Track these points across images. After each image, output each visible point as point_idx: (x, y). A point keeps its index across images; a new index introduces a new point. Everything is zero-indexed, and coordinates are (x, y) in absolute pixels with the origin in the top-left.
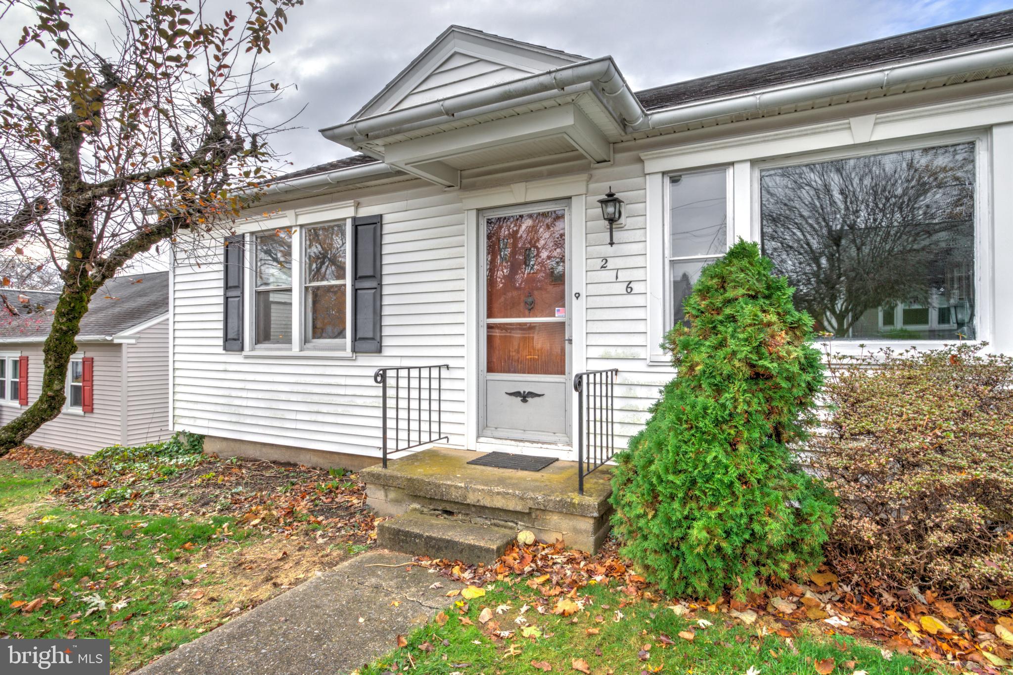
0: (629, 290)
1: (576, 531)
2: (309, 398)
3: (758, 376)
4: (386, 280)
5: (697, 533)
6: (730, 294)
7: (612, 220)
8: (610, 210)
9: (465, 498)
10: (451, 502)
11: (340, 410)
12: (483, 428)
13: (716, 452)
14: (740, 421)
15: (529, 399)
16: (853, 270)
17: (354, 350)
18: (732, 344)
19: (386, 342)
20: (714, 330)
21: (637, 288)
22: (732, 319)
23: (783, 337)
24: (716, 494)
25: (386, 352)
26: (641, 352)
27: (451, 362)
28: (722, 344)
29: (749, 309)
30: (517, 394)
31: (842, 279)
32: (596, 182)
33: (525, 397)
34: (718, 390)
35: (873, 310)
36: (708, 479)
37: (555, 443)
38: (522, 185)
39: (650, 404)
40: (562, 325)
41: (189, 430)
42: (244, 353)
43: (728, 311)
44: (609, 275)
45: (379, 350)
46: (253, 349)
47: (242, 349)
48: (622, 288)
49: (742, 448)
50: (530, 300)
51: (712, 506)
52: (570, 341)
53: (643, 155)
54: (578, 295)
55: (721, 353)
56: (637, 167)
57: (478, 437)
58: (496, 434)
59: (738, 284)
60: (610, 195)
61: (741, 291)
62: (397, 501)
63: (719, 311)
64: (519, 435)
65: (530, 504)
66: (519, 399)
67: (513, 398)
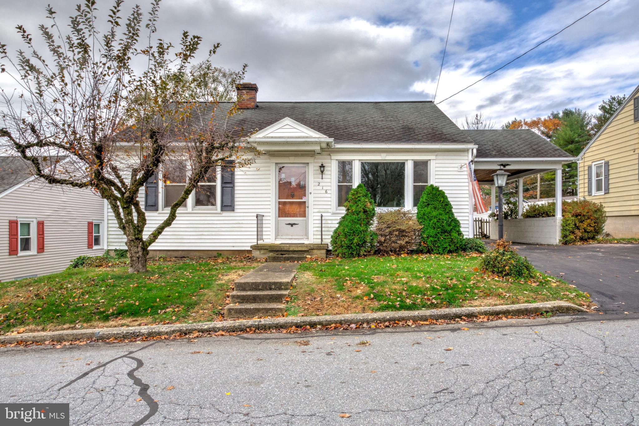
0: (326, 192)
1: (321, 253)
2: (197, 230)
3: (365, 212)
4: (236, 184)
5: (355, 241)
6: (359, 195)
7: (322, 172)
8: (322, 169)
9: (289, 249)
10: (285, 251)
11: (214, 233)
12: (277, 236)
13: (358, 226)
14: (362, 220)
15: (294, 226)
16: (383, 182)
17: (222, 210)
18: (360, 205)
19: (236, 207)
20: (356, 203)
21: (328, 192)
22: (360, 200)
23: (369, 204)
24: (358, 233)
25: (236, 211)
26: (330, 211)
27: (265, 214)
28: (358, 206)
29: (363, 198)
30: (289, 224)
31: (379, 186)
32: (317, 159)
33: (292, 225)
34: (358, 214)
35: (392, 203)
36: (357, 231)
37: (303, 239)
38: (293, 158)
39: (338, 221)
40: (305, 202)
41: (118, 248)
42: (159, 212)
43: (359, 199)
44: (320, 188)
45: (233, 210)
46: (163, 210)
47: (157, 210)
48: (324, 192)
49: (362, 225)
50: (293, 194)
51: (358, 236)
52: (308, 207)
53: (331, 154)
54: (311, 193)
55: (358, 207)
56: (329, 157)
57: (275, 239)
58: (282, 237)
59: (360, 193)
60: (322, 165)
61: (361, 195)
62: (264, 254)
63: (356, 199)
64: (290, 237)
65: (309, 248)
66: (290, 226)
67: (288, 225)
